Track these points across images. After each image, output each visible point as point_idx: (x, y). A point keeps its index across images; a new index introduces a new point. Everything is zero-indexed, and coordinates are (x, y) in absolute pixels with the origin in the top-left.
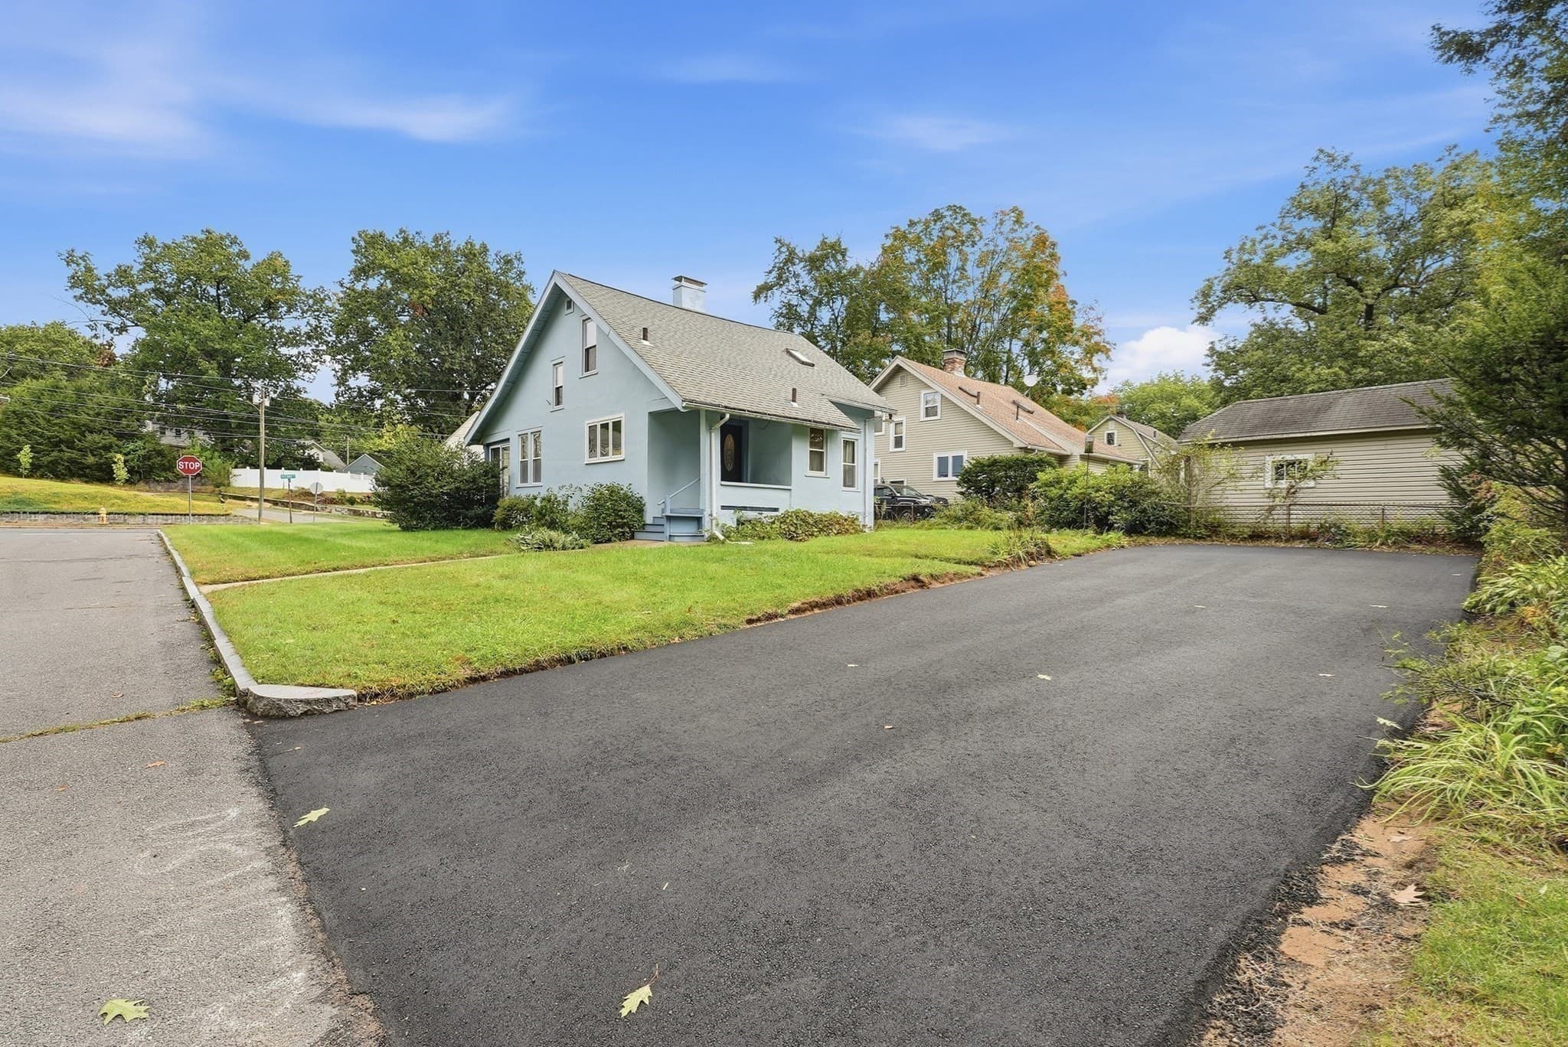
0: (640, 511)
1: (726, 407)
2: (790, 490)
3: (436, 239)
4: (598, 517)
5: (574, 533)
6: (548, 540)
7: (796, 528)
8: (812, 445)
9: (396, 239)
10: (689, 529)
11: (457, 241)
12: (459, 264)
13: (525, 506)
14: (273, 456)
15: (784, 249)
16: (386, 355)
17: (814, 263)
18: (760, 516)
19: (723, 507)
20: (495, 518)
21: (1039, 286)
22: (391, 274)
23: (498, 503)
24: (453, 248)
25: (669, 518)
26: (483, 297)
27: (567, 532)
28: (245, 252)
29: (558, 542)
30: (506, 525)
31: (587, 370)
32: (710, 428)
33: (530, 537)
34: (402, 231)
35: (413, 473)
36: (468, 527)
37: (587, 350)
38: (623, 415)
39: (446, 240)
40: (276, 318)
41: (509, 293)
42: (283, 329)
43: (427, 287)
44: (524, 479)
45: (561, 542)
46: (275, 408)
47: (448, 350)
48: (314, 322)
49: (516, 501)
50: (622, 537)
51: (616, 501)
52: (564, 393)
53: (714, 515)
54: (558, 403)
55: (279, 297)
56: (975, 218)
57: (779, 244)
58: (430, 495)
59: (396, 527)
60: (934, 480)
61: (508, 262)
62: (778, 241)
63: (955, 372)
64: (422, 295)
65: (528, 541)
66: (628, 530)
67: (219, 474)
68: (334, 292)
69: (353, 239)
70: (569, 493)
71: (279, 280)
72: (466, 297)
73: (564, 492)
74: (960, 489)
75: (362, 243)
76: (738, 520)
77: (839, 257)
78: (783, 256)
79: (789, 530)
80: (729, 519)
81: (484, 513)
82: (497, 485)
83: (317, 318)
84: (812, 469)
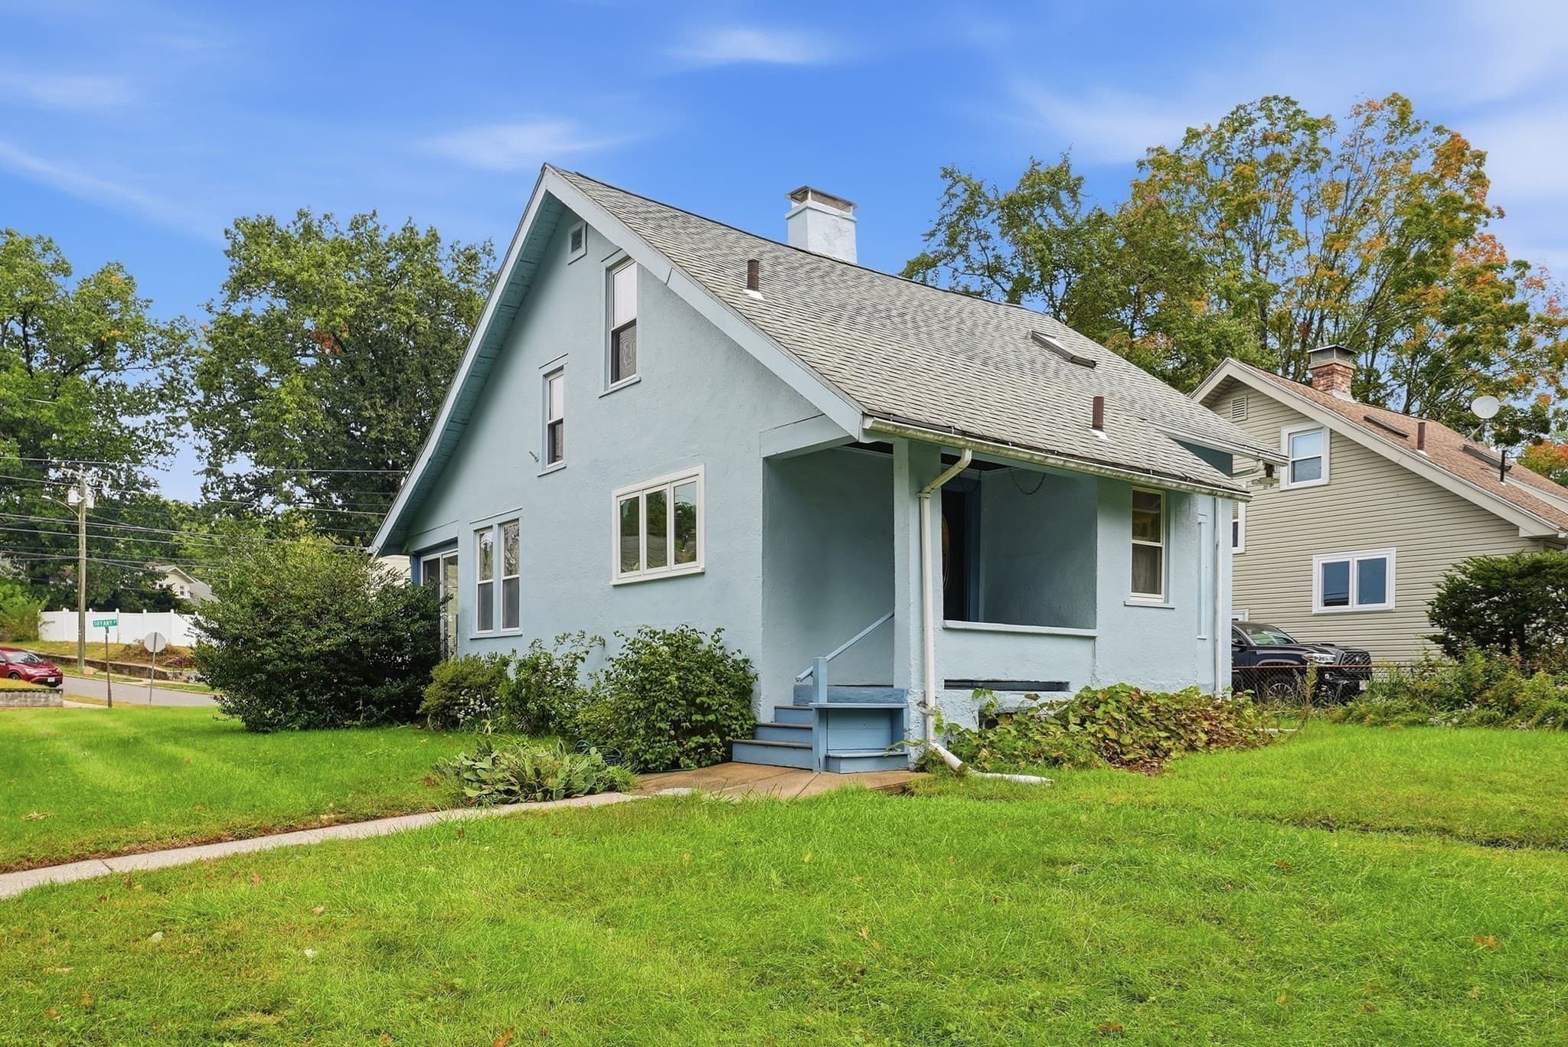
0: (744, 692)
1: (964, 433)
2: (1093, 638)
3: (355, 225)
4: (649, 709)
5: (593, 750)
6: (529, 771)
7: (1120, 731)
8: (1137, 533)
9: (292, 231)
10: (869, 739)
11: (390, 227)
12: (392, 266)
13: (486, 679)
14: (105, 590)
15: (959, 189)
16: (276, 419)
17: (1014, 212)
18: (1029, 703)
19: (950, 684)
20: (424, 705)
21: (1452, 236)
22: (288, 286)
23: (433, 673)
24: (382, 239)
25: (825, 714)
26: (432, 319)
27: (576, 746)
28: (64, 262)
29: (555, 774)
30: (447, 721)
31: (616, 376)
32: (919, 490)
33: (486, 764)
34: (301, 215)
35: (265, 612)
36: (374, 723)
37: (616, 334)
38: (700, 469)
39: (371, 225)
40: (112, 368)
41: (472, 309)
42: (124, 386)
43: (339, 304)
44: (486, 621)
45: (561, 775)
46: (106, 511)
47: (375, 410)
48: (169, 373)
49: (467, 670)
50: (706, 758)
51: (690, 670)
52: (566, 434)
53: (932, 703)
54: (554, 456)
55: (116, 332)
56: (1316, 117)
57: (949, 181)
58: (299, 658)
59: (237, 721)
60: (1315, 611)
61: (472, 258)
62: (947, 174)
63: (1334, 393)
64: (332, 316)
65: (484, 776)
66: (717, 740)
67: (22, 621)
68: (201, 322)
69: (226, 232)
70: (580, 651)
71: (116, 306)
72: (404, 319)
73: (566, 649)
74: (1439, 631)
75: (241, 239)
76: (982, 715)
77: (1064, 196)
78: (957, 203)
79: (1105, 738)
80: (963, 712)
81: (406, 692)
82: (433, 634)
83: (174, 365)
84: (1135, 589)
